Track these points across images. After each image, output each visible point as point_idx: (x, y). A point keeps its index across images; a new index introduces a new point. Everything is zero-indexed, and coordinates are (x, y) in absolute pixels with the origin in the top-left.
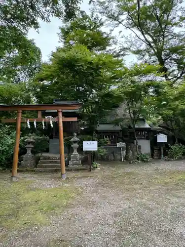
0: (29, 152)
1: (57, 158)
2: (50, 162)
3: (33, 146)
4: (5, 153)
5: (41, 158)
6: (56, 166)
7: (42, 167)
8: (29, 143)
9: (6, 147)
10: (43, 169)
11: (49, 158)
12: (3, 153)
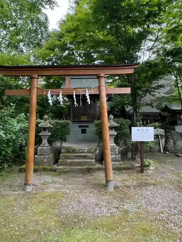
0: (45, 141)
1: (86, 151)
2: (77, 156)
3: (50, 134)
4: (11, 144)
5: (63, 151)
6: (86, 163)
7: (65, 164)
8: (45, 129)
9: (12, 135)
10: (68, 168)
11: (74, 151)
12: (7, 144)
